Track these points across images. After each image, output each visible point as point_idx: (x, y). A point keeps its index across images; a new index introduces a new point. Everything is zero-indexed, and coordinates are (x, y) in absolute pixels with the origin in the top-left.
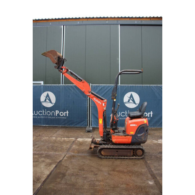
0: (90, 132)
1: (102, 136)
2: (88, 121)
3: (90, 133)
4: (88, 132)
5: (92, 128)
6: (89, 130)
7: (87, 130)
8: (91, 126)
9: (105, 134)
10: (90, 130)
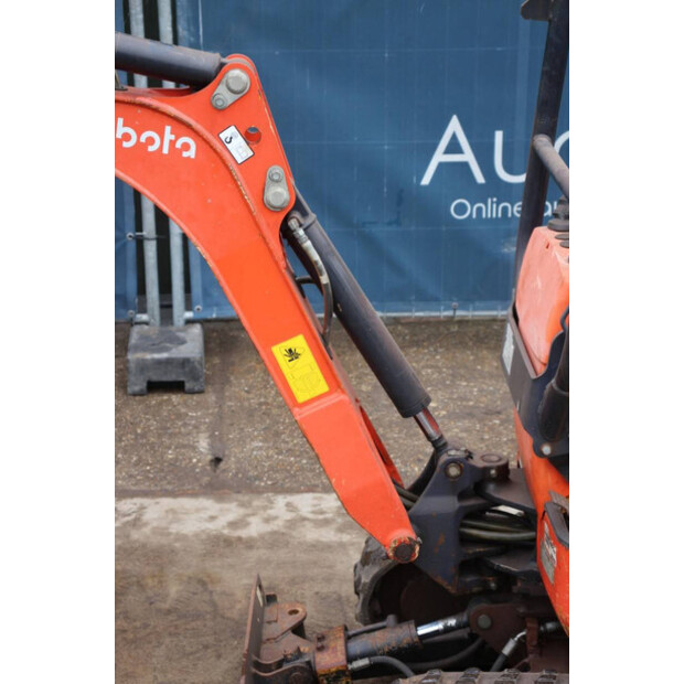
0: (177, 387)
1: (406, 533)
2: (151, 250)
3: (175, 398)
4: (154, 387)
5: (197, 330)
6: (168, 362)
7: (143, 367)
8: (188, 307)
9: (442, 504)
10: (185, 362)
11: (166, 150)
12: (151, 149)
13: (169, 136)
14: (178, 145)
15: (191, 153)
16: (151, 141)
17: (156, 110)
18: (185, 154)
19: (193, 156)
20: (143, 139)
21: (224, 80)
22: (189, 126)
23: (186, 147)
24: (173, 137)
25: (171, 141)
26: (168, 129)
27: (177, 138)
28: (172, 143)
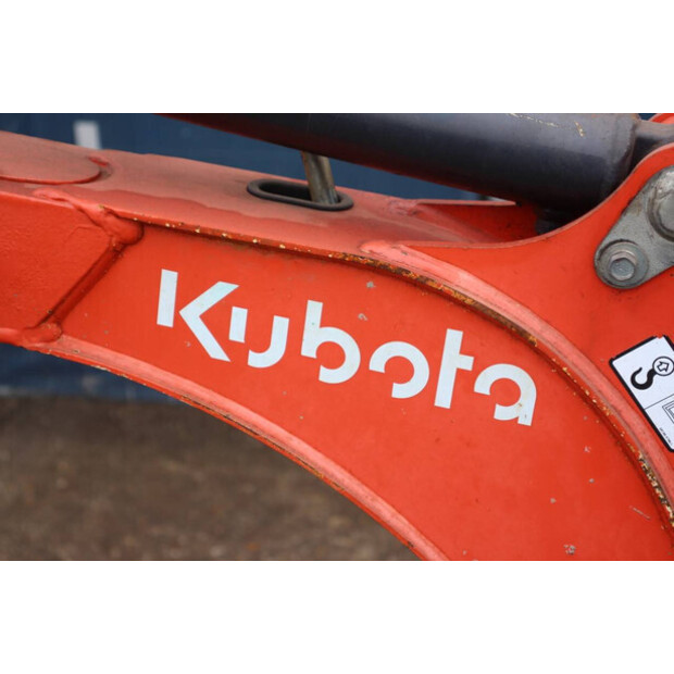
11: (444, 398)
12: (401, 391)
13: (454, 357)
14: (483, 385)
15: (522, 411)
16: (400, 369)
17: (420, 285)
18: (502, 413)
19: (526, 419)
20: (378, 363)
21: (643, 200)
22: (517, 335)
23: (506, 392)
24: (467, 363)
25: (460, 373)
26: (454, 338)
27: (479, 367)
28: (465, 380)
